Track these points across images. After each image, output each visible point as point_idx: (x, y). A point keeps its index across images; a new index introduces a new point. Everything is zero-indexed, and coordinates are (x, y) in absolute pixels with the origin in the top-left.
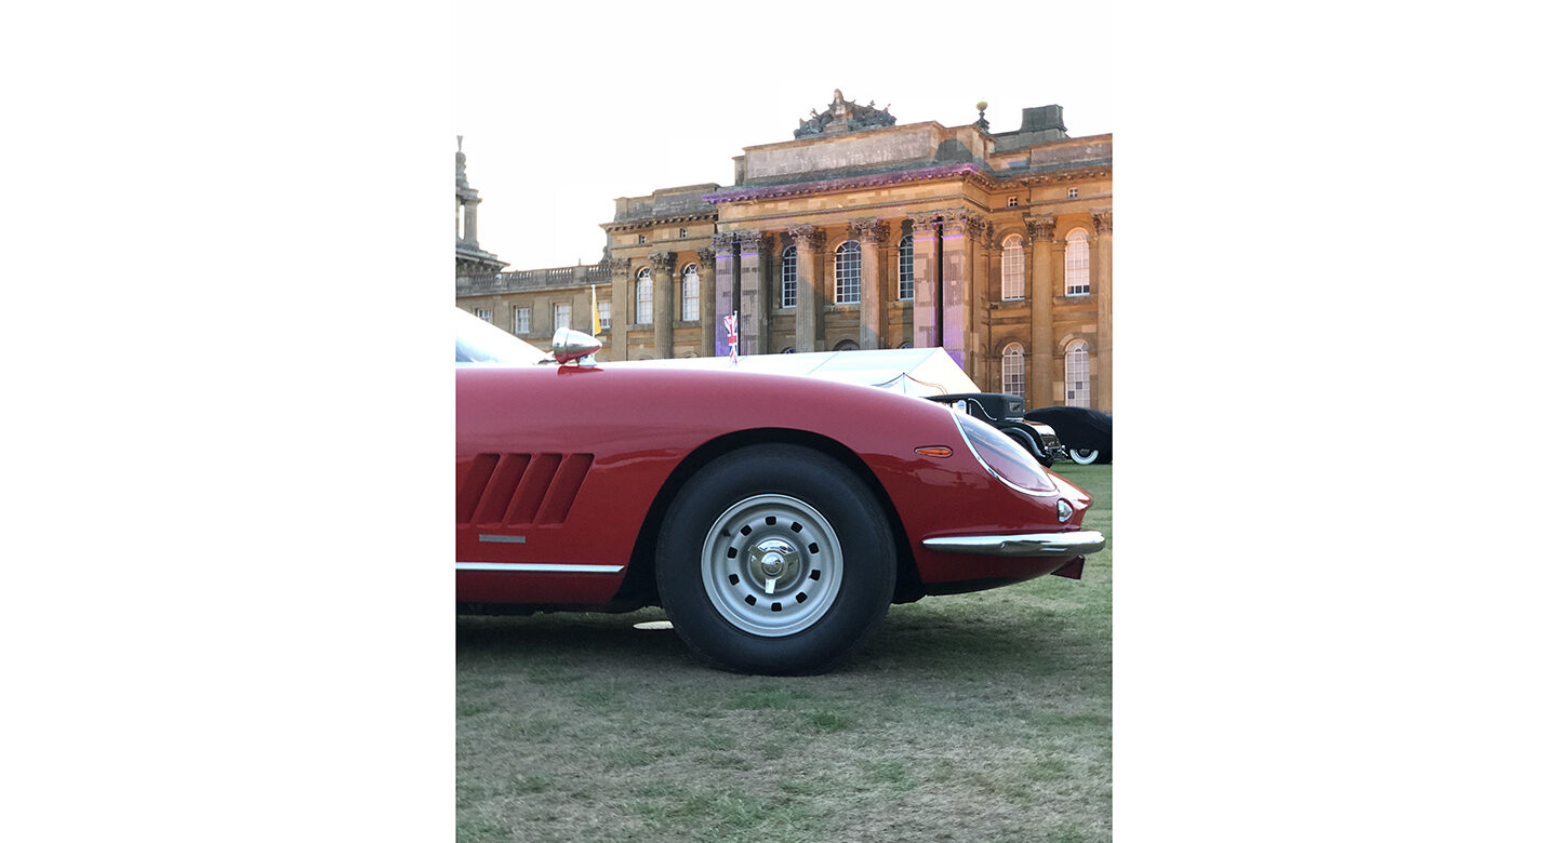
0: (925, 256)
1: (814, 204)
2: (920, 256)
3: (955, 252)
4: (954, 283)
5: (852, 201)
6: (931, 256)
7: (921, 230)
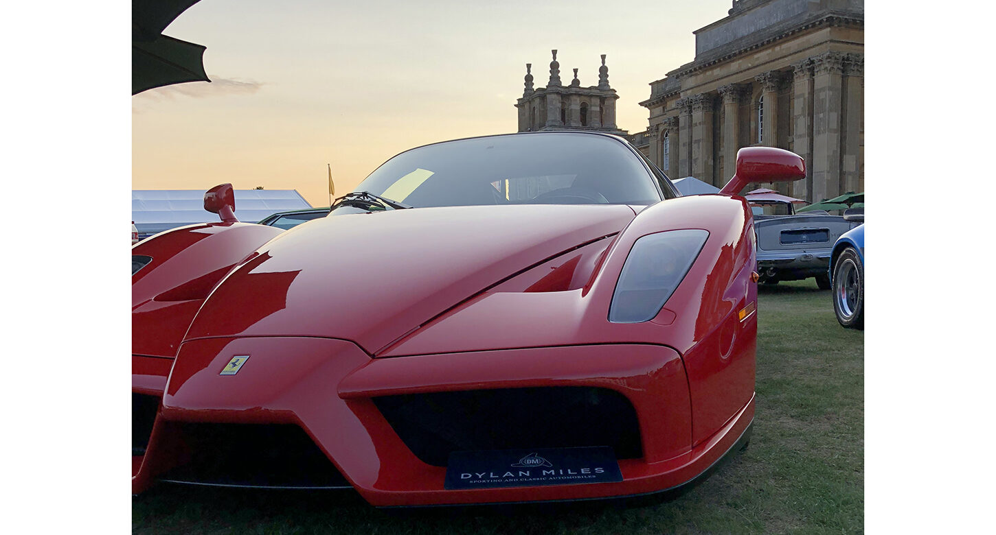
0: (802, 95)
1: (735, 66)
2: (799, 97)
3: (823, 89)
4: (821, 115)
5: (758, 59)
6: (807, 96)
7: (799, 74)
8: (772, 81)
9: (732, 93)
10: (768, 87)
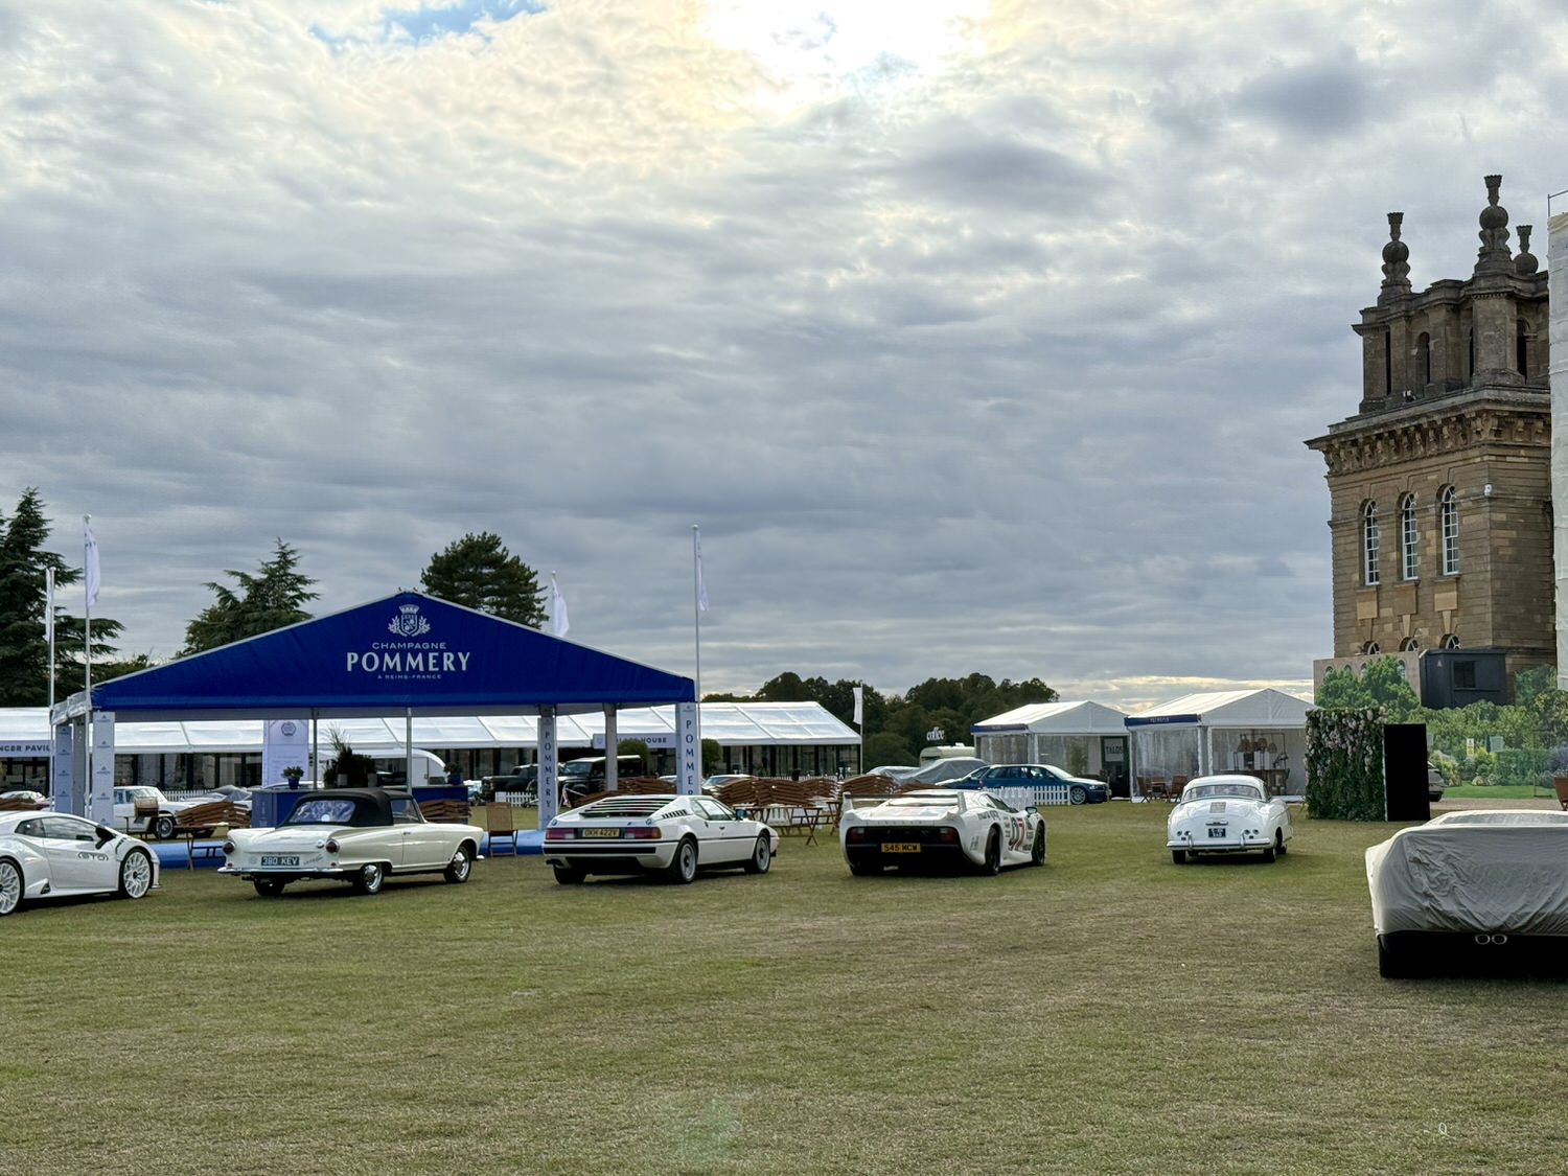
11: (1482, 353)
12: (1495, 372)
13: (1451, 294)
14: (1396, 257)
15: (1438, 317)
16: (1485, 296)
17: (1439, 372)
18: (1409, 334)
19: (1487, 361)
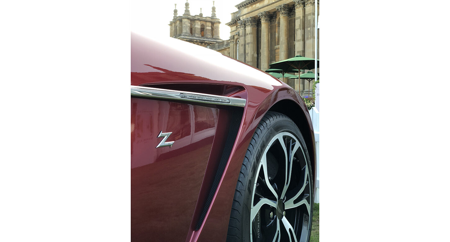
0: (300, 17)
1: (266, 2)
2: (298, 18)
3: (310, 14)
6: (301, 18)
7: (298, 6)
8: (284, 10)
9: (265, 17)
10: (283, 13)
11: (183, 30)
12: (185, 33)
13: (180, 18)
14: (176, 11)
15: (178, 22)
16: (184, 18)
17: (178, 33)
18: (175, 26)
19: (184, 31)
